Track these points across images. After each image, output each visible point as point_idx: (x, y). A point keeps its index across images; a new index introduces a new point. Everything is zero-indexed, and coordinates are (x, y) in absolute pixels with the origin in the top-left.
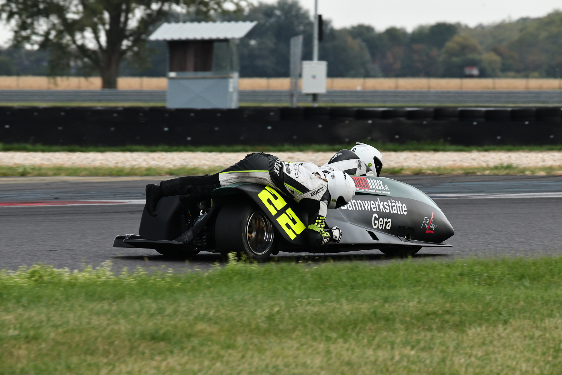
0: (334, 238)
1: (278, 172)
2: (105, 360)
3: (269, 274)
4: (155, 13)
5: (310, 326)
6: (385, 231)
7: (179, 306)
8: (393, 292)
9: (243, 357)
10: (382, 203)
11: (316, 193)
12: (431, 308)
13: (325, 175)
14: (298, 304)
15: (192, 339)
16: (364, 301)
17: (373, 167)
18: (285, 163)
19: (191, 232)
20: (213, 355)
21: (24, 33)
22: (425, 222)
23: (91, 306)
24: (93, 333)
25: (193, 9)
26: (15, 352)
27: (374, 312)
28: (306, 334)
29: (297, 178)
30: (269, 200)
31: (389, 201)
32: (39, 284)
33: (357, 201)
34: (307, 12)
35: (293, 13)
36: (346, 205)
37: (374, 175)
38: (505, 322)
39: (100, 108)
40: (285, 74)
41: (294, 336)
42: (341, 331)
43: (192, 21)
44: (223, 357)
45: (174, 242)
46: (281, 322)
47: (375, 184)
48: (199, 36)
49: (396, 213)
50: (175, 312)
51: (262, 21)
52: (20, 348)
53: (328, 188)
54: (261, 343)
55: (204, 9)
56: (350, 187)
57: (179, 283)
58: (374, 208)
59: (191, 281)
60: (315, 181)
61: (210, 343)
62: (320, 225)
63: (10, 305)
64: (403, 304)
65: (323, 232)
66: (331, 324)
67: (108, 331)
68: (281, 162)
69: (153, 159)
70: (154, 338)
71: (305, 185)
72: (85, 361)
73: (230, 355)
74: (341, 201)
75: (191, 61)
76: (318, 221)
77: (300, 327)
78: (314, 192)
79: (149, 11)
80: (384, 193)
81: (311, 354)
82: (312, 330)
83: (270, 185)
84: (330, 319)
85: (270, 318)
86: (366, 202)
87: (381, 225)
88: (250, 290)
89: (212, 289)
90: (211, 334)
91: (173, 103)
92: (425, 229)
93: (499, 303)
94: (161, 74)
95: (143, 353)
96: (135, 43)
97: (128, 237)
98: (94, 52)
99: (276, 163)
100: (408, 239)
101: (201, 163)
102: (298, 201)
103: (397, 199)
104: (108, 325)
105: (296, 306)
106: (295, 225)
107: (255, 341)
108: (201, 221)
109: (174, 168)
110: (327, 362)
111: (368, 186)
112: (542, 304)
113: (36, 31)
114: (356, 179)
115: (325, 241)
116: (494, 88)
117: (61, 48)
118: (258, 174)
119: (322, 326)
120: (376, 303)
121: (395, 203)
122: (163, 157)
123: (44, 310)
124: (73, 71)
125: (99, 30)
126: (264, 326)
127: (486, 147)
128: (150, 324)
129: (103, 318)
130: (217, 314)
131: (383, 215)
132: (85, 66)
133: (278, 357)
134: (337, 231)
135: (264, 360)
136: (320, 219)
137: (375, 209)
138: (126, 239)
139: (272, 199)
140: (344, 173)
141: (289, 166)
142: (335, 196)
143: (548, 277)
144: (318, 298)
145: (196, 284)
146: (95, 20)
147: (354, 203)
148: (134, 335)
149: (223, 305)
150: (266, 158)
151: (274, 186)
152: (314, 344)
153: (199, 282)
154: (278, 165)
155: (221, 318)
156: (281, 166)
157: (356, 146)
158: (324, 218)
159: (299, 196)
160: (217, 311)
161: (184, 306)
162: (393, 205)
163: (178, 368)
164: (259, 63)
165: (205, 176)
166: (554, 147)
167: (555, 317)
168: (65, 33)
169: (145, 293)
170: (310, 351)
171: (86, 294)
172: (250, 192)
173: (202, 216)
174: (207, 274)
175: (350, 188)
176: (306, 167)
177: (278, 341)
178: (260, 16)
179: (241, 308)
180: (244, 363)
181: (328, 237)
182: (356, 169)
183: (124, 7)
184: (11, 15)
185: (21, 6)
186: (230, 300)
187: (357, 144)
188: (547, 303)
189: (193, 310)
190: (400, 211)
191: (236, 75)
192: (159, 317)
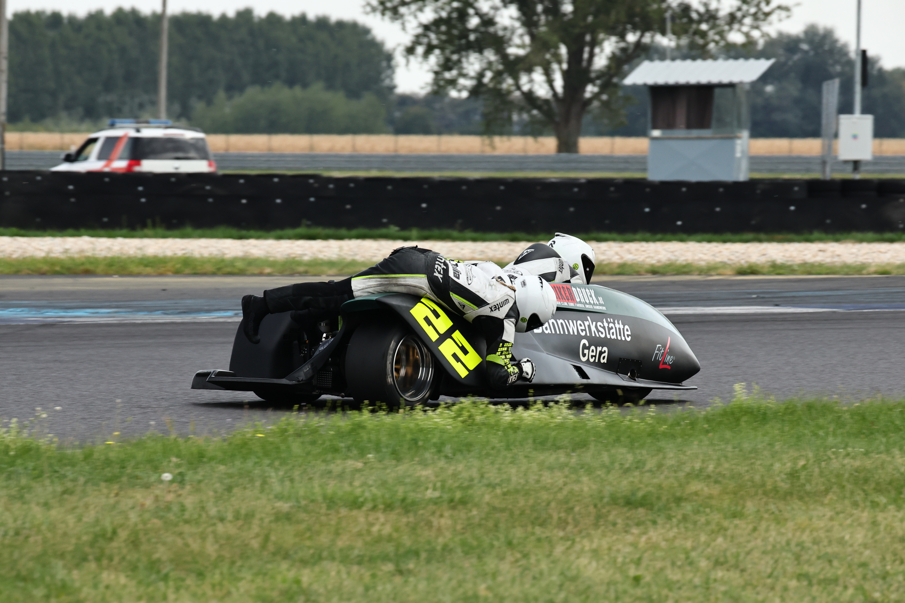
0: (524, 374)
2: (561, 534)
3: (792, 413)
4: (632, 47)
5: (849, 487)
6: (598, 365)
7: (664, 458)
9: (755, 529)
10: (594, 323)
11: (497, 307)
13: (511, 281)
14: (833, 456)
15: (683, 504)
17: (581, 270)
19: (310, 367)
20: (713, 526)
21: (447, 75)
22: (658, 352)
23: (541, 457)
24: (544, 496)
25: (684, 41)
26: (435, 521)
28: (844, 498)
29: (469, 284)
30: (427, 319)
31: (604, 320)
32: (469, 426)
33: (558, 320)
34: (845, 46)
35: (826, 47)
36: (541, 328)
37: (581, 281)
39: (553, 180)
40: (815, 133)
41: (826, 501)
42: (893, 494)
43: (684, 58)
44: (726, 529)
45: (284, 381)
46: (809, 481)
47: (583, 295)
48: (693, 79)
49: (616, 338)
50: (660, 466)
51: (782, 59)
52: (441, 516)
53: (515, 301)
54: (780, 511)
55: (701, 41)
56: (549, 299)
57: (666, 425)
58: (582, 330)
59: (682, 423)
60: (496, 290)
61: (708, 510)
62: (505, 355)
63: (428, 455)
65: (509, 366)
66: (878, 484)
67: (565, 492)
68: (445, 261)
69: (630, 252)
70: (630, 502)
71: (481, 295)
72: (533, 534)
73: (736, 526)
74: (535, 321)
75: (681, 115)
76: (502, 348)
77: (835, 488)
78: (495, 305)
79: (622, 45)
80: (598, 308)
81: (851, 525)
82: (852, 493)
83: (429, 297)
84: (877, 477)
85: (793, 475)
86: (570, 321)
87: (592, 356)
88: (764, 435)
89: (710, 434)
90: (710, 497)
91: (657, 174)
92: (657, 362)
94: (641, 133)
95: (614, 524)
96: (604, 88)
97: (214, 374)
98: (546, 101)
99: (437, 262)
100: (633, 378)
101: (696, 258)
102: (471, 320)
103: (616, 317)
104: (565, 484)
105: (830, 458)
106: (465, 355)
107: (772, 507)
108: (325, 349)
109: (658, 264)
110: (872, 537)
111: (574, 299)
113: (465, 71)
114: (556, 286)
115: (512, 379)
117: (500, 96)
118: (409, 279)
119: (866, 488)
121: (614, 323)
122: (643, 249)
123: (476, 463)
124: (516, 128)
125: (553, 71)
126: (784, 486)
128: (625, 483)
129: (558, 474)
130: (718, 470)
131: (595, 342)
132: (533, 121)
133: (803, 531)
134: (529, 364)
135: (783, 534)
136: (505, 346)
137: (584, 332)
138: (211, 377)
139: (432, 317)
140: (541, 279)
141: (457, 266)
142: (526, 314)
144: (860, 448)
145: (689, 427)
146: (548, 56)
147: (553, 323)
148: (602, 498)
149: (726, 457)
150: (423, 255)
151: (435, 297)
152: (855, 512)
153: (693, 424)
154: (440, 266)
155: (724, 474)
156: (445, 268)
157: (556, 239)
158: (510, 345)
159: (472, 312)
160: (719, 464)
161: (672, 458)
162: (610, 327)
163: (663, 544)
164: (777, 117)
168: (505, 75)
169: (618, 440)
170: (849, 521)
171: (534, 441)
172: (399, 306)
173: (325, 343)
174: (703, 413)
175: (549, 302)
176: (482, 269)
177: (804, 508)
178: (781, 51)
179: (753, 461)
180: (756, 539)
181: (516, 372)
182: (556, 272)
183: (588, 38)
184: (430, 49)
185: (444, 37)
186: (736, 450)
187: (557, 235)
189: (684, 463)
190: (620, 335)
191: (745, 134)
192: (637, 473)
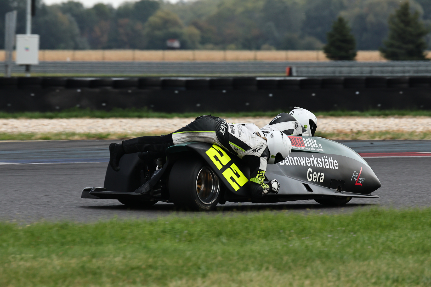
0: (273, 189)
1: (223, 132)
5: (23, 280)
6: (318, 183)
8: (100, 248)
10: (316, 159)
11: (256, 150)
12: (135, 263)
13: (264, 135)
16: (73, 257)
17: (309, 128)
18: (230, 124)
19: (148, 185)
27: (83, 267)
29: (240, 137)
30: (216, 157)
31: (322, 157)
33: (294, 157)
36: (283, 161)
37: (309, 135)
38: (204, 276)
42: (52, 284)
45: (133, 193)
47: (309, 143)
49: (329, 168)
53: (267, 146)
56: (287, 144)
58: (309, 163)
60: (256, 140)
62: (261, 178)
64: (109, 259)
65: (263, 184)
66: (42, 278)
68: (226, 124)
71: (247, 143)
74: (279, 157)
76: (259, 174)
77: (14, 281)
78: (255, 149)
80: (318, 150)
82: (25, 284)
83: (217, 144)
84: (41, 273)
86: (302, 158)
87: (315, 178)
92: (354, 181)
93: (198, 258)
97: (93, 189)
99: (222, 124)
100: (339, 191)
102: (241, 158)
103: (329, 156)
105: (10, 261)
106: (238, 178)
108: (157, 174)
111: (304, 145)
112: (238, 259)
114: (292, 138)
115: (265, 192)
116: (194, 59)
118: (206, 134)
119: (34, 280)
120: (85, 259)
121: (328, 159)
127: (186, 114)
131: (316, 170)
134: (276, 183)
136: (261, 173)
138: (91, 191)
139: (219, 156)
140: (282, 133)
141: (233, 126)
142: (274, 153)
143: (243, 234)
144: (30, 254)
147: (291, 159)
150: (213, 120)
151: (220, 144)
154: (224, 126)
156: (226, 127)
157: (294, 110)
158: (264, 172)
159: (242, 153)
162: (325, 161)
165: (161, 136)
166: (250, 114)
167: (249, 271)
172: (199, 149)
173: (158, 171)
175: (287, 146)
176: (248, 128)
181: (268, 188)
182: (293, 129)
187: (295, 108)
188: (242, 258)
190: (332, 166)
